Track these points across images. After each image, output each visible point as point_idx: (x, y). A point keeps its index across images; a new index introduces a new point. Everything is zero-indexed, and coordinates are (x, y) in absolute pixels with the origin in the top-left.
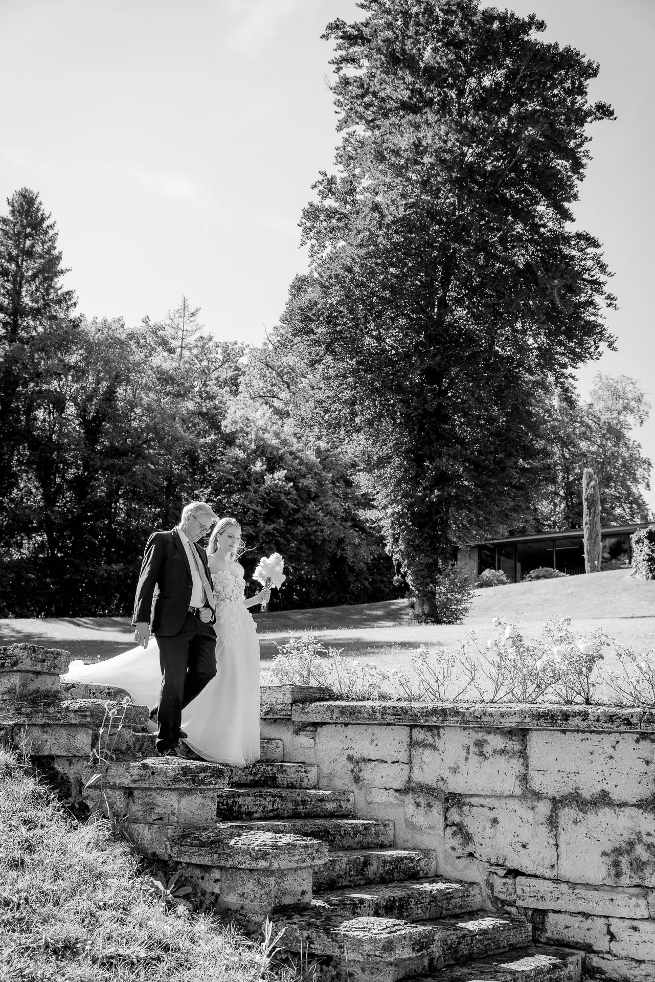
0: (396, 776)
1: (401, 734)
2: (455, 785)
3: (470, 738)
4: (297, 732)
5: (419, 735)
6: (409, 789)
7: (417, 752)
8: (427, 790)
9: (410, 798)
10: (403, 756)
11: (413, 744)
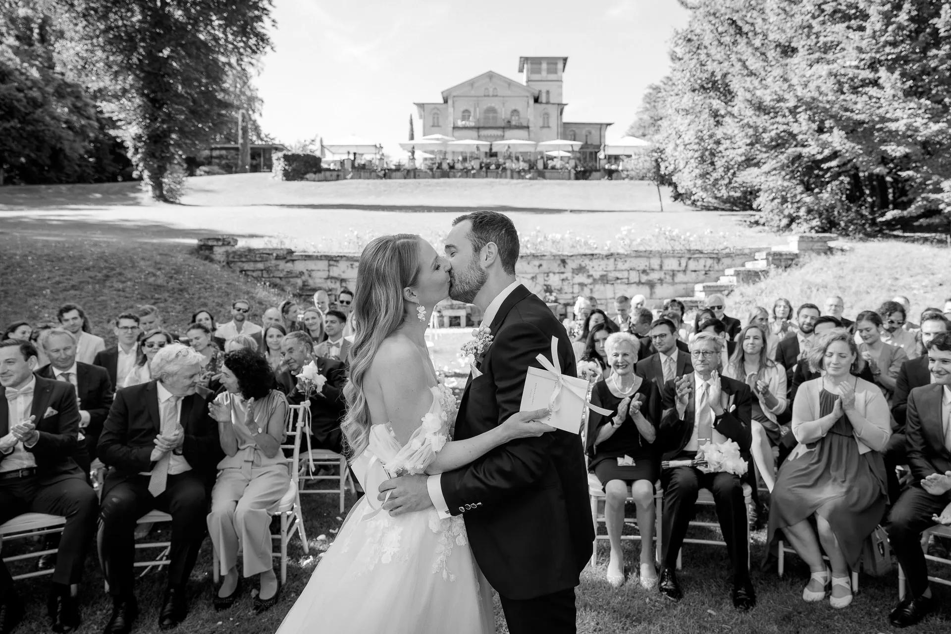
0: (325, 274)
1: (326, 263)
2: (344, 276)
3: (349, 263)
4: (287, 262)
5: (332, 263)
6: (329, 278)
7: (331, 268)
8: (336, 278)
9: (329, 281)
10: (327, 269)
11: (330, 265)
